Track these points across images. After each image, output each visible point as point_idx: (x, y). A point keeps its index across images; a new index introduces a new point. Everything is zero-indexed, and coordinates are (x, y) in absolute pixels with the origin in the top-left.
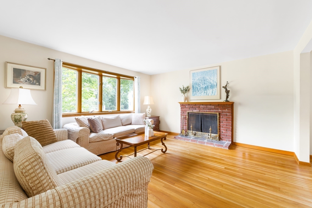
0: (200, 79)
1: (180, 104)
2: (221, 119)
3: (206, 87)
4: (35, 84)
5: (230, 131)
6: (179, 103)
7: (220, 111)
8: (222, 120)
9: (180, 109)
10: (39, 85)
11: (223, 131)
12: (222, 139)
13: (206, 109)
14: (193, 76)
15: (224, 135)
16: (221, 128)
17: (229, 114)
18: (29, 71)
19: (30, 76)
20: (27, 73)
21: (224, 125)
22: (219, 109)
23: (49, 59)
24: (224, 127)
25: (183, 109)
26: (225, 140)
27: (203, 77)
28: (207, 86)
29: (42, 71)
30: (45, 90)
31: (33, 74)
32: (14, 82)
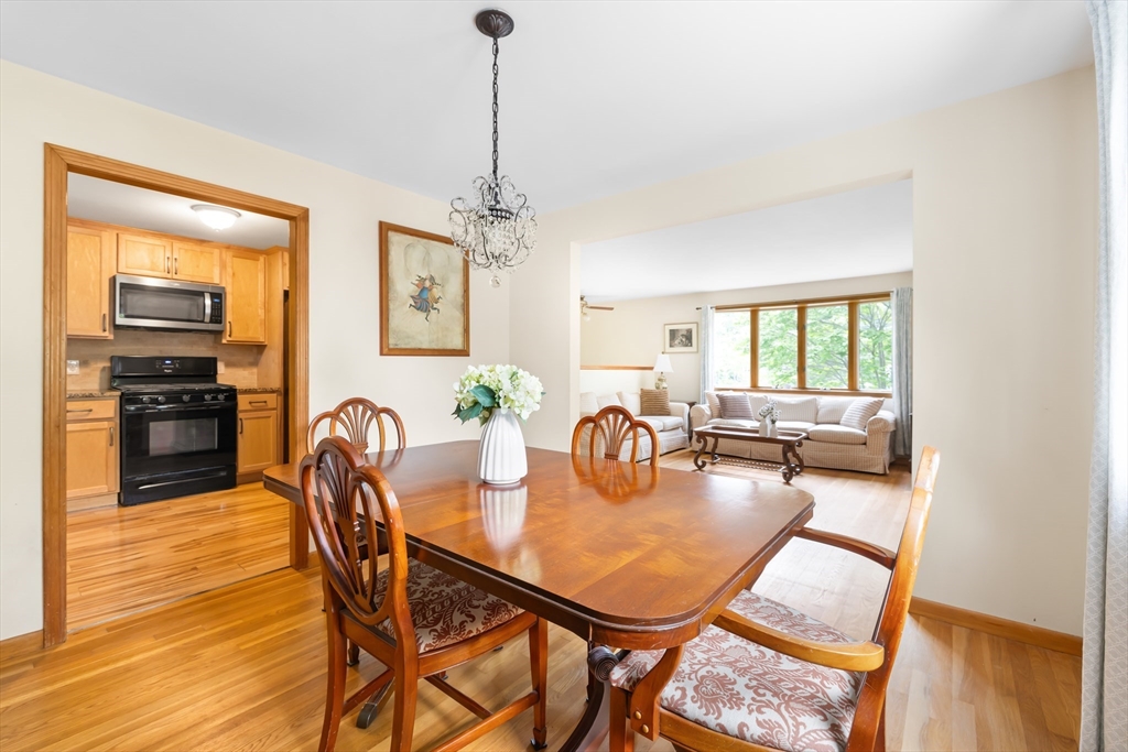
20: (681, 333)
23: (697, 309)
29: (694, 327)
30: (697, 352)
31: (685, 333)
32: (671, 346)
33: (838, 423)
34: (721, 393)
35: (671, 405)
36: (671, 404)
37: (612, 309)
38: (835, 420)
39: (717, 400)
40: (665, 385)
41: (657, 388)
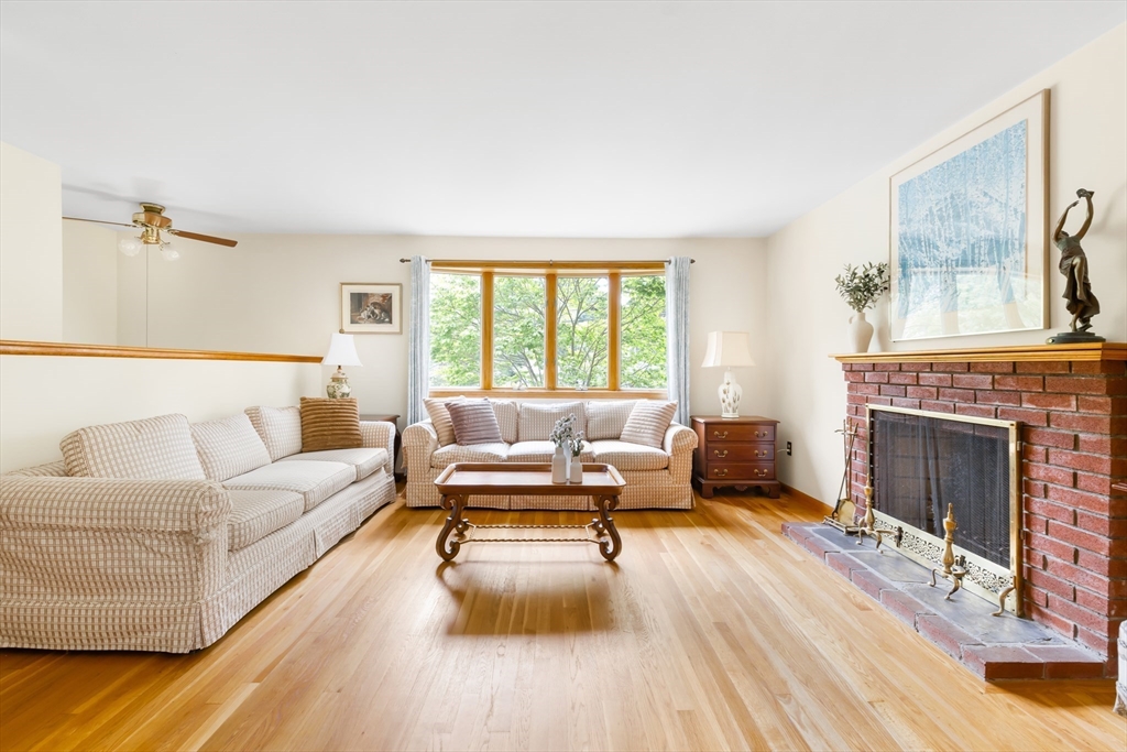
0: (935, 210)
1: (839, 364)
2: (1039, 471)
3: (964, 252)
4: (383, 322)
5: (1098, 564)
6: (837, 358)
7: (1027, 414)
8: (1042, 473)
9: (846, 392)
10: (390, 322)
11: (1050, 558)
12: (1042, 614)
13: (953, 396)
14: (904, 201)
15: (1055, 586)
16: (1039, 535)
17: (1093, 437)
18: (373, 295)
19: (374, 304)
20: (372, 300)
21: (1053, 512)
22: (1025, 396)
23: (402, 261)
24: (1059, 532)
25: (854, 393)
26: (1065, 626)
27: (948, 195)
28: (973, 246)
29: (395, 291)
30: (401, 333)
31: (380, 300)
32: (352, 322)
33: (617, 438)
34: (453, 400)
35: (364, 426)
36: (362, 424)
37: (232, 244)
38: (613, 433)
39: (447, 414)
40: (345, 389)
41: (332, 395)
